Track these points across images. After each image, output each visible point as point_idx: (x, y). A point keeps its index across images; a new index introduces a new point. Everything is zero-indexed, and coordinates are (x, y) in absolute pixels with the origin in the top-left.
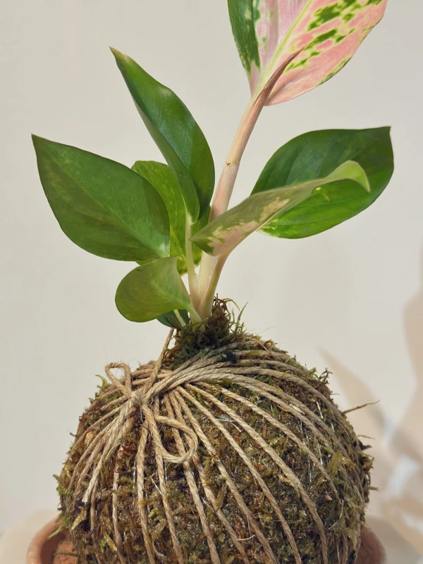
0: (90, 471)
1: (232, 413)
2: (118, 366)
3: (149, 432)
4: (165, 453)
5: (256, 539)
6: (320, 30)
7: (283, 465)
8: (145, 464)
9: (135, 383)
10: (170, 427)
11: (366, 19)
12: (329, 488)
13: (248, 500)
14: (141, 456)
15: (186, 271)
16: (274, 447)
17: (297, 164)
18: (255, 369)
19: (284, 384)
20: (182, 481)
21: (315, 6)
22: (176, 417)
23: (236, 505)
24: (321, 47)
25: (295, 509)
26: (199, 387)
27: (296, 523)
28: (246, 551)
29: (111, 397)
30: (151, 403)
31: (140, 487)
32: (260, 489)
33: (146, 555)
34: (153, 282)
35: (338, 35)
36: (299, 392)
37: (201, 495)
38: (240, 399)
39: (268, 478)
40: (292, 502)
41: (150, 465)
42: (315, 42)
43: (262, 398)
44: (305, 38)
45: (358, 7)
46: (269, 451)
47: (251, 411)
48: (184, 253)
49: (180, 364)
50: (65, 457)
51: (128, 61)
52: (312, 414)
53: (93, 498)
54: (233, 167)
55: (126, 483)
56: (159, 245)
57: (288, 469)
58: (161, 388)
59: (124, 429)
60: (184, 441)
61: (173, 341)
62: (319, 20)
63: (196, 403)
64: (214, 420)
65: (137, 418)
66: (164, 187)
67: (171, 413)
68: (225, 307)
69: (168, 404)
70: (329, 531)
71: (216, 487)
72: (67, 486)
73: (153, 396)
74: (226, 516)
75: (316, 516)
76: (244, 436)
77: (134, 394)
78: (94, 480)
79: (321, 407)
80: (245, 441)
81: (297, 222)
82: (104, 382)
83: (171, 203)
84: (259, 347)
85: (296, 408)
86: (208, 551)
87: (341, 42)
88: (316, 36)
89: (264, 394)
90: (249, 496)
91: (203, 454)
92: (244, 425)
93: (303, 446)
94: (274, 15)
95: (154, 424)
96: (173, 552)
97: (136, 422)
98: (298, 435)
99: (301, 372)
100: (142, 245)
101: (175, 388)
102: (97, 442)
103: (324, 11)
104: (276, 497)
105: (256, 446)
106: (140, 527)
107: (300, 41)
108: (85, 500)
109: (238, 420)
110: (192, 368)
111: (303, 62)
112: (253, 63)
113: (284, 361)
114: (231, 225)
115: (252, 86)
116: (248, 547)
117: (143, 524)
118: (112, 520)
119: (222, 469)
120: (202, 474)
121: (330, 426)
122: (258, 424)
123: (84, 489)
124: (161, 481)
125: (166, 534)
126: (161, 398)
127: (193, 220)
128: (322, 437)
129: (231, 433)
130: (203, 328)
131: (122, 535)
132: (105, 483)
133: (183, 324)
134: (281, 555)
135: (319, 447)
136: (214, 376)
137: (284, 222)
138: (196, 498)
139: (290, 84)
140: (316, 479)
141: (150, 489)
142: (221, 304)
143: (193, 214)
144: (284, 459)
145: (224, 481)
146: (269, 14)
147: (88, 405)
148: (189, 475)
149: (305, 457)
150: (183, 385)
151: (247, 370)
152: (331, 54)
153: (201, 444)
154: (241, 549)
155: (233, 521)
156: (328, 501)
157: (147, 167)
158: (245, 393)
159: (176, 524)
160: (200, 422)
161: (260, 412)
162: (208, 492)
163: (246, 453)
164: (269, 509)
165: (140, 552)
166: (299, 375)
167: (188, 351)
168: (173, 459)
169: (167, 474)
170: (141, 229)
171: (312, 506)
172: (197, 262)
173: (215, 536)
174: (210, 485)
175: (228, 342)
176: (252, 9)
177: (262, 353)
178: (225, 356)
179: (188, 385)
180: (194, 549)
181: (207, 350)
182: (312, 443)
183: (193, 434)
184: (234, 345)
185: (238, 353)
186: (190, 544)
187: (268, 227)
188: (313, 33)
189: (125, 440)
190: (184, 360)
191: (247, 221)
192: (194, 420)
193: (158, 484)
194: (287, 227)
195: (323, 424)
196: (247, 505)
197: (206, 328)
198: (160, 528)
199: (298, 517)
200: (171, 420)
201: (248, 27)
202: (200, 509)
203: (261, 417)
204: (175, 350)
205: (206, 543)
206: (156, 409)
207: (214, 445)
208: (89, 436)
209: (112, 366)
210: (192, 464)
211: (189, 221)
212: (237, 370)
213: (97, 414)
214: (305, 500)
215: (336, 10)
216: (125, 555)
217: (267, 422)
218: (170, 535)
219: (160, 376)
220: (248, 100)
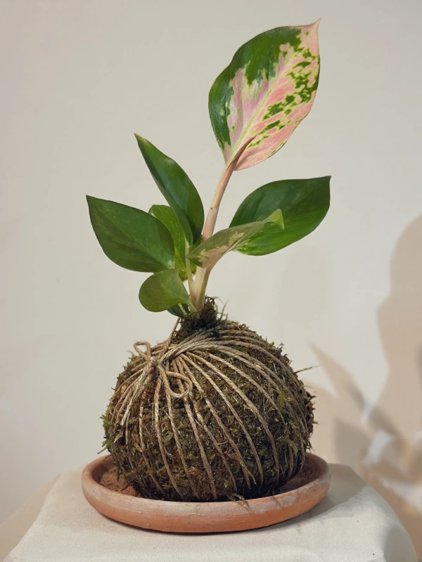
0: (125, 408)
1: (215, 369)
2: (143, 344)
3: (162, 380)
4: (171, 392)
5: (229, 444)
6: (270, 121)
7: (246, 399)
8: (159, 401)
9: (153, 353)
10: (176, 378)
11: (299, 113)
12: (277, 414)
13: (224, 421)
14: (157, 396)
15: (187, 278)
16: (241, 388)
17: (262, 205)
18: (231, 341)
19: (251, 352)
20: (182, 410)
21: (268, 104)
22: (179, 372)
23: (216, 424)
24: (269, 133)
25: (254, 426)
26: (195, 353)
27: (255, 435)
28: (223, 452)
29: (138, 363)
30: (164, 364)
31: (157, 415)
32: (232, 414)
33: (161, 456)
34: (163, 285)
35: (280, 124)
36: (260, 357)
37: (194, 418)
38: (221, 360)
39: (237, 407)
40: (252, 422)
41: (163, 401)
42: (266, 129)
43: (235, 359)
44: (260, 126)
45: (295, 104)
46: (238, 391)
47: (228, 367)
48: (185, 266)
49: (183, 340)
50: (108, 402)
51: (145, 142)
52: (269, 370)
53: (127, 424)
54: (214, 210)
55: (147, 413)
56: (167, 261)
57: (250, 401)
58: (170, 355)
59: (146, 382)
60: (185, 386)
61: (179, 326)
62: (270, 114)
63: (193, 363)
64: (203, 373)
65: (155, 373)
66: (171, 222)
67: (176, 370)
68: (213, 302)
69: (175, 365)
70: (277, 441)
71: (204, 413)
72: (110, 420)
73: (165, 360)
74: (210, 430)
75: (267, 431)
76: (222, 382)
77: (152, 358)
78: (127, 411)
79: (276, 366)
80: (223, 385)
81: (260, 245)
82: (133, 355)
83: (176, 233)
84: (236, 328)
85: (258, 366)
86: (199, 452)
87: (282, 129)
88: (267, 125)
89: (237, 357)
90: (225, 418)
91: (196, 393)
92: (223, 376)
93: (261, 389)
94: (240, 111)
95: (165, 376)
96: (177, 453)
97: (154, 376)
98: (258, 382)
99: (264, 344)
100: (157, 262)
101: (179, 355)
102: (129, 390)
103: (273, 107)
104: (242, 419)
105: (230, 388)
106: (157, 438)
107: (256, 128)
108: (122, 424)
109: (219, 373)
110: (191, 341)
111: (258, 142)
112: (226, 144)
113: (252, 337)
114: (211, 248)
115: (226, 158)
116: (224, 450)
117: (159, 436)
118: (139, 435)
119: (208, 402)
120: (195, 405)
121: (282, 378)
122: (232, 375)
123: (121, 419)
124: (170, 410)
125: (173, 441)
126: (170, 362)
127: (190, 245)
128: (274, 384)
129: (214, 381)
130: (198, 316)
131: (146, 445)
132: (135, 413)
133: (185, 313)
134: (246, 456)
135: (272, 390)
136: (205, 346)
137: (252, 244)
138: (192, 419)
139: (249, 157)
140: (268, 408)
141: (162, 415)
142: (211, 301)
143: (189, 241)
144: (247, 395)
145: (209, 409)
146: (236, 111)
147: (123, 370)
148: (187, 406)
149: (261, 395)
150: (184, 353)
151: (226, 342)
152: (276, 137)
153: (195, 387)
154: (220, 450)
155: (215, 433)
156: (277, 422)
157: (160, 209)
158: (224, 356)
159: (179, 436)
160: (195, 375)
161: (234, 368)
162: (199, 416)
163: (223, 393)
164: (237, 426)
165: (157, 455)
166: (262, 346)
167: (188, 332)
168: (177, 395)
169: (173, 406)
170: (155, 251)
171: (265, 424)
172: (194, 272)
173: (203, 442)
174: (200, 411)
175: (215, 325)
176: (225, 109)
177: (238, 332)
178: (212, 334)
179: (188, 353)
180: (190, 450)
181: (201, 330)
182: (267, 387)
183: (190, 381)
184: (219, 327)
185: (221, 332)
186: (188, 447)
187: (241, 248)
188: (266, 122)
189: (147, 387)
190: (186, 337)
191: (220, 246)
192: (191, 374)
193: (168, 412)
194: (254, 248)
195: (276, 377)
196: (224, 423)
197: (201, 316)
198: (169, 438)
199: (256, 430)
200: (177, 374)
201: (222, 121)
202: (194, 426)
203: (234, 371)
204: (180, 331)
205: (198, 447)
206: (167, 368)
207: (203, 388)
208: (124, 388)
209: (138, 344)
210: (189, 399)
211: (187, 245)
212: (220, 342)
213: (129, 373)
214: (260, 420)
215: (281, 107)
216: (148, 457)
217: (238, 374)
218: (175, 442)
219: (169, 348)
220: (223, 166)
